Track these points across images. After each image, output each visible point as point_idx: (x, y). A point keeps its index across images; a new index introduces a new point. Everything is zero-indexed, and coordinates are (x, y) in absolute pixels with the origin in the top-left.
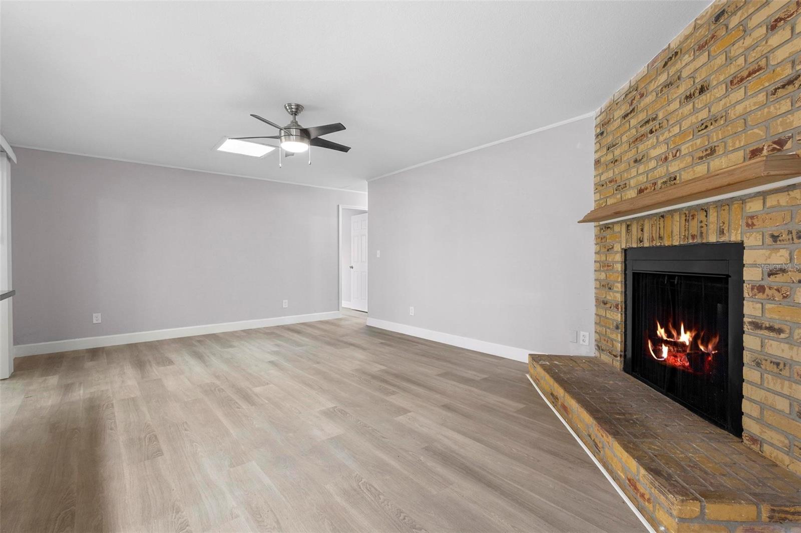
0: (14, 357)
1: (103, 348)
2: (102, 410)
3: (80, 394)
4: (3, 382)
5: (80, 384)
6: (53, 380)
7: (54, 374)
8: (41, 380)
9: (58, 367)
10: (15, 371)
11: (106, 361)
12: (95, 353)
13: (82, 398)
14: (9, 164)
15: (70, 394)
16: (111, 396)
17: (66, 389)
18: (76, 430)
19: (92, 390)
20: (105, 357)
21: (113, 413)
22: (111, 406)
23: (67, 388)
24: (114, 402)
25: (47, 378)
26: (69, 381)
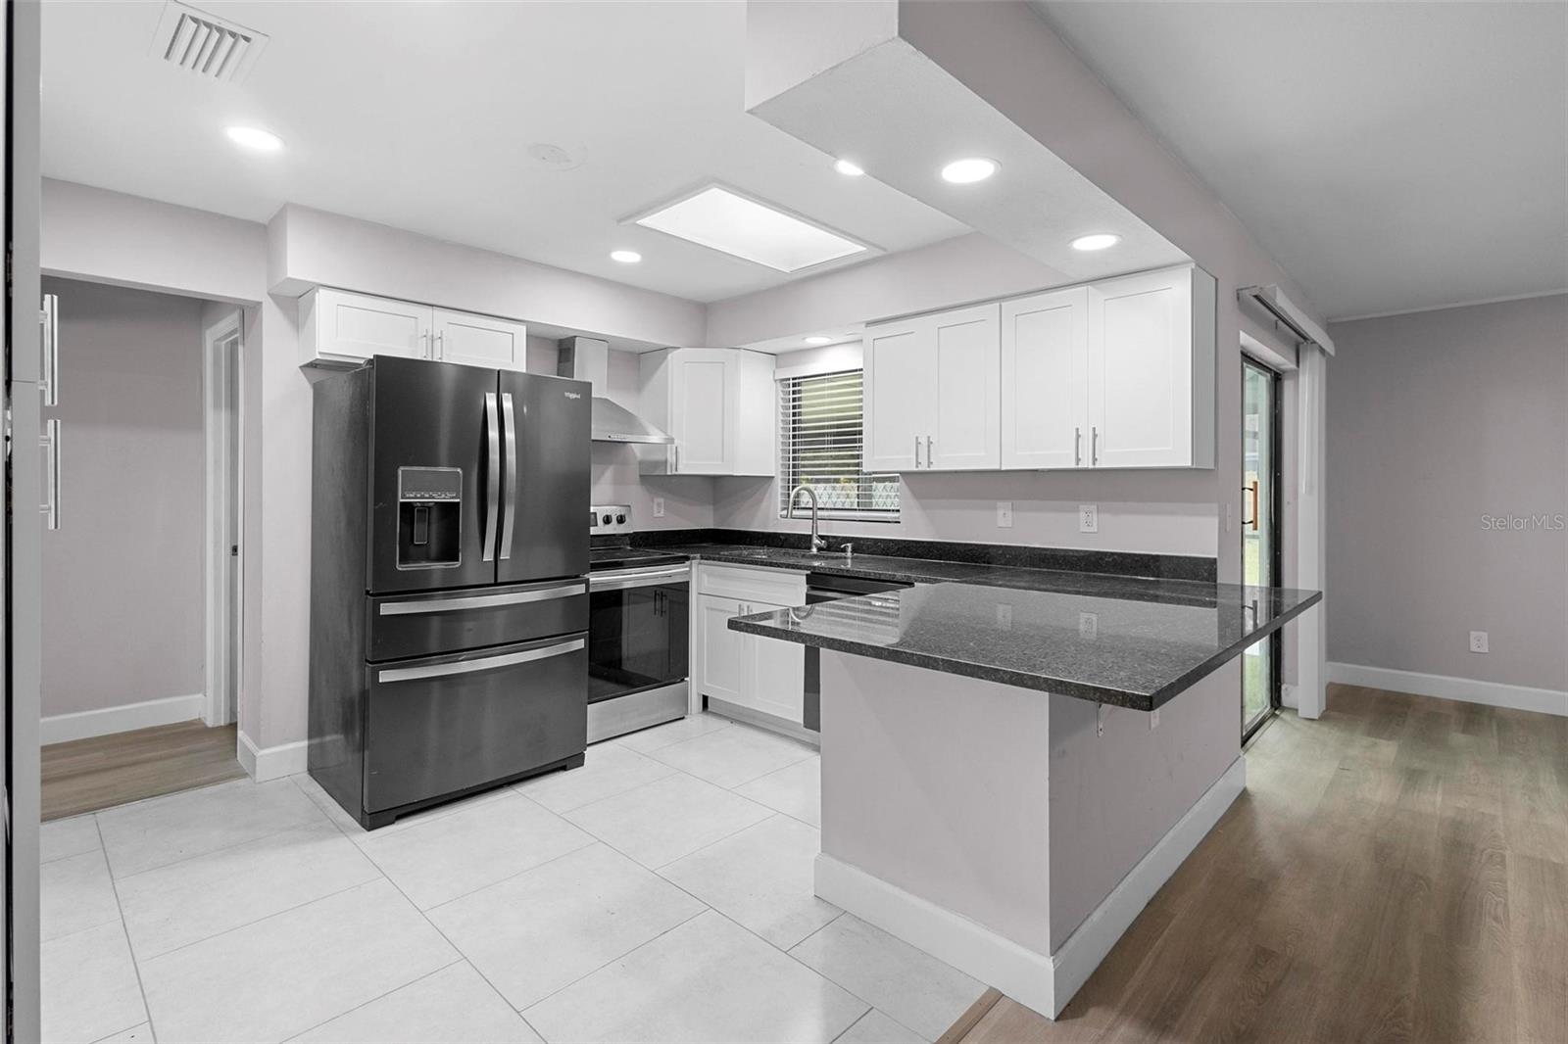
0: (1328, 680)
1: (1492, 709)
2: (1479, 862)
3: (1435, 802)
4: (1308, 723)
5: (1438, 778)
6: (1388, 750)
7: (1390, 739)
8: (1367, 741)
9: (1397, 725)
10: (1327, 709)
11: (1496, 742)
12: (1473, 715)
13: (1438, 812)
14: (1324, 360)
15: (1416, 794)
16: (1502, 835)
17: (1409, 779)
18: (1422, 882)
19: (1462, 804)
20: (1495, 732)
21: (1503, 881)
22: (1499, 860)
23: (1412, 777)
24: (1508, 853)
25: (1378, 741)
26: (1417, 764)
